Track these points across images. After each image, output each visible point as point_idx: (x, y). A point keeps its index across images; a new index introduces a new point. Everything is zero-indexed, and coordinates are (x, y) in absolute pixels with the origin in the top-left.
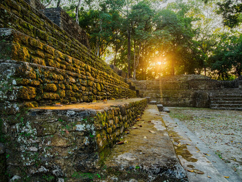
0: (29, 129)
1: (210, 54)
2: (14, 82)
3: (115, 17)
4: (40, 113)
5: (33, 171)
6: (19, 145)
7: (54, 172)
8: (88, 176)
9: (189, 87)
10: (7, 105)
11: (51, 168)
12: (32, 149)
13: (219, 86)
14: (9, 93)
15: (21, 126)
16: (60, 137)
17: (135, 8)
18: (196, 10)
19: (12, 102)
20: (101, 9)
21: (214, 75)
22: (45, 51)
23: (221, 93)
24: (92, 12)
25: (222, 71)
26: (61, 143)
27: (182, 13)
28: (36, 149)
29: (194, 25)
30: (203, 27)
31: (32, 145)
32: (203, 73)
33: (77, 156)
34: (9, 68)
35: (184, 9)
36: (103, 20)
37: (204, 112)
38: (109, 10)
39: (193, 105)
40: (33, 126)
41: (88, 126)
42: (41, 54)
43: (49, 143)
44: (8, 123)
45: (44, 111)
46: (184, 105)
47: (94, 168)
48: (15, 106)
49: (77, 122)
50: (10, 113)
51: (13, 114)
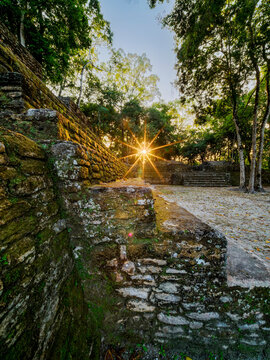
0: (91, 205)
1: (182, 146)
2: (75, 162)
3: (111, 110)
4: (102, 190)
5: (96, 242)
6: (81, 219)
7: (117, 240)
8: (147, 242)
9: (168, 170)
10: (68, 184)
11: (114, 238)
12: (95, 222)
13: (189, 169)
14: (70, 173)
15: (84, 203)
16: (122, 211)
17: (127, 104)
18: (174, 110)
19: (72, 181)
20: (98, 103)
21: (185, 161)
22: (80, 136)
23: (191, 175)
24: (91, 104)
25: (191, 158)
26: (123, 215)
27: (163, 112)
28: (99, 222)
29: (173, 122)
30: (179, 124)
31: (96, 219)
32: (177, 160)
33: (138, 225)
34: (68, 148)
35: (166, 108)
36: (101, 113)
37: (180, 188)
38: (105, 104)
39: (171, 183)
40: (96, 202)
41: (149, 201)
42: (77, 137)
43: (112, 217)
44: (70, 201)
45: (105, 189)
46: (165, 184)
47: (153, 235)
48: (76, 184)
49: (138, 198)
50: (72, 191)
51: (74, 192)
